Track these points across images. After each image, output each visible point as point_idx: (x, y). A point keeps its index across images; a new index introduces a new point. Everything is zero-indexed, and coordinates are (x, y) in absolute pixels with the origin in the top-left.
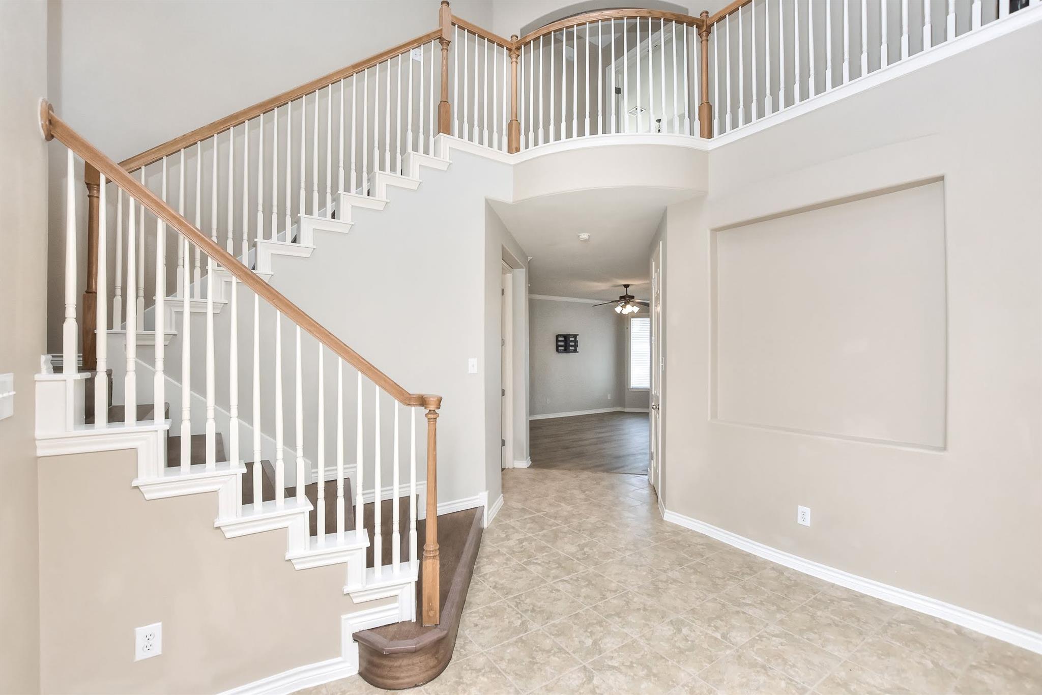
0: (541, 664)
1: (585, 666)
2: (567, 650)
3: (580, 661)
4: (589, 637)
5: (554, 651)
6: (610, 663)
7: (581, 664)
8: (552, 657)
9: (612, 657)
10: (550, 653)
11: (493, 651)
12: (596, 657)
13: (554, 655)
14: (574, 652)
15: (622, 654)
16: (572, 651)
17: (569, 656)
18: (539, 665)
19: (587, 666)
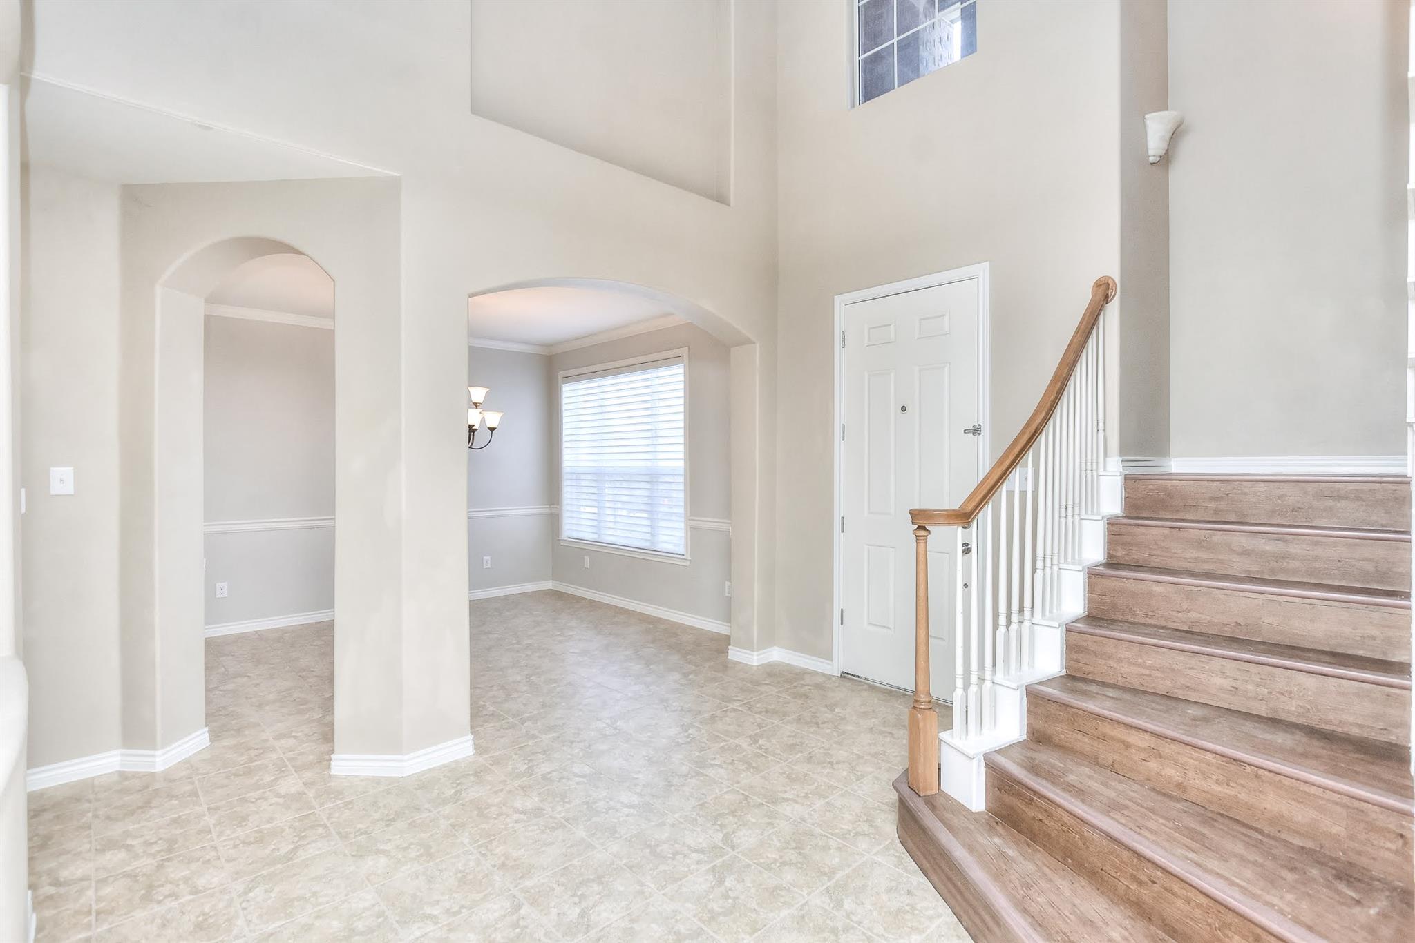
0: (788, 848)
1: (734, 850)
2: (759, 868)
3: (740, 856)
4: (731, 890)
5: (775, 865)
6: (702, 856)
7: (738, 853)
8: (778, 857)
9: (697, 864)
10: (781, 863)
11: (857, 857)
12: (718, 862)
13: (775, 861)
14: (749, 866)
15: (683, 869)
16: (753, 867)
17: (755, 861)
18: (790, 847)
19: (730, 850)
